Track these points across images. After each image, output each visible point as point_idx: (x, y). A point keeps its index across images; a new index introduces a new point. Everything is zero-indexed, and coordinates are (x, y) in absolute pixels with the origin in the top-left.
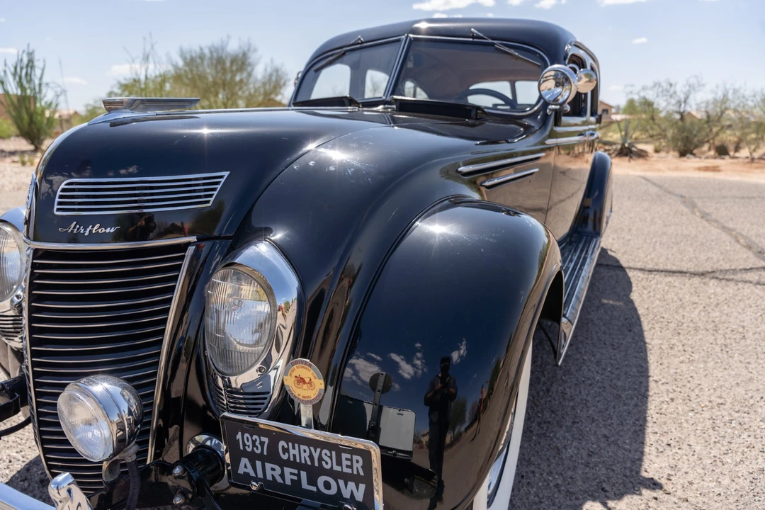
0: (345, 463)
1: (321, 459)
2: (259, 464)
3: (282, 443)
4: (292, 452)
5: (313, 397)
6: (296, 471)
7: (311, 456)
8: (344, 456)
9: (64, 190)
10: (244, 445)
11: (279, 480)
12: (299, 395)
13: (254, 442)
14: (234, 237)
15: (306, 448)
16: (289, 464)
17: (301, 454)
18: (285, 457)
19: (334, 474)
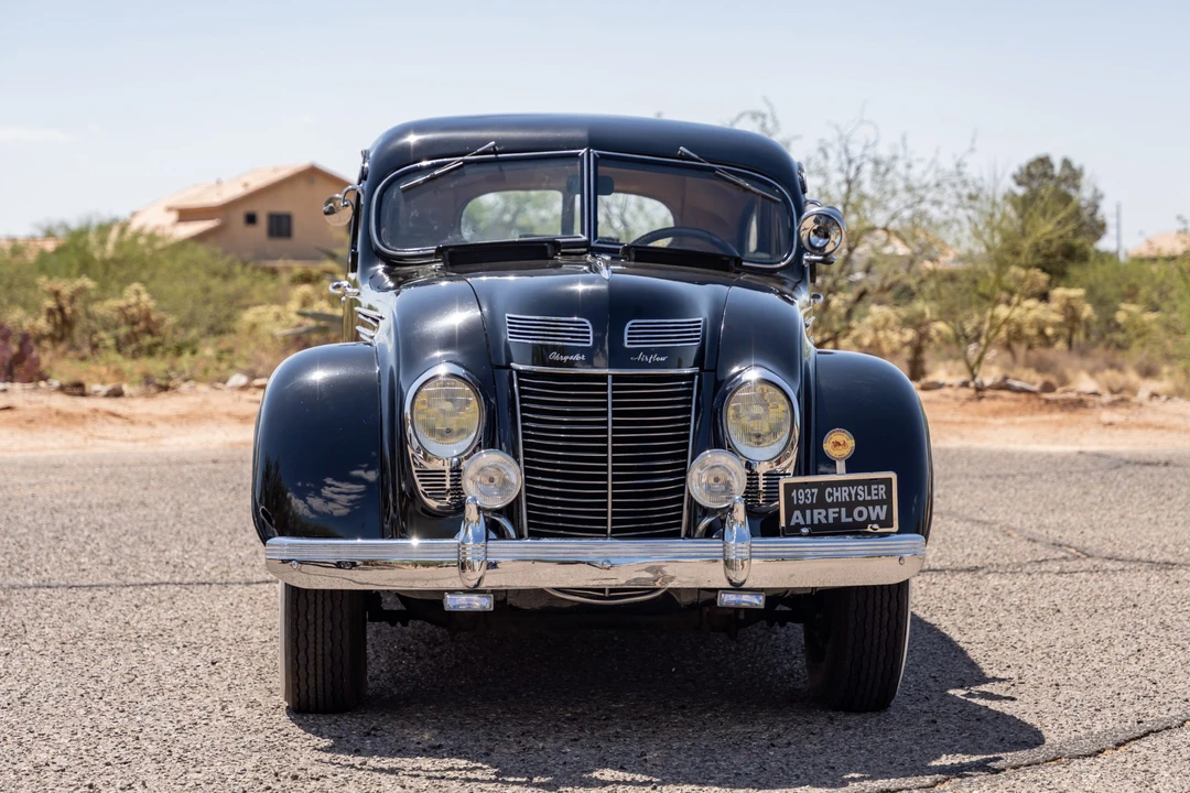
0: (874, 492)
1: (857, 494)
2: (808, 512)
3: (829, 489)
4: (835, 494)
5: (846, 454)
6: (837, 510)
7: (850, 495)
8: (873, 487)
9: (630, 329)
10: (798, 499)
11: (824, 521)
13: (806, 495)
14: (715, 370)
15: (846, 488)
16: (833, 505)
17: (842, 494)
18: (829, 500)
19: (866, 504)
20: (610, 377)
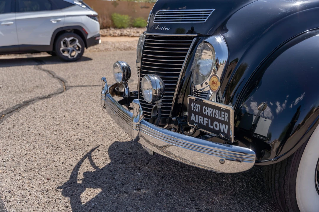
0: (223, 116)
1: (215, 114)
2: (197, 116)
3: (204, 107)
4: (207, 111)
5: (216, 89)
6: (207, 119)
7: (212, 113)
8: (223, 113)
9: (157, 14)
12: (212, 89)
13: (196, 107)
16: (206, 116)
17: (209, 112)
18: (205, 113)
19: (219, 121)
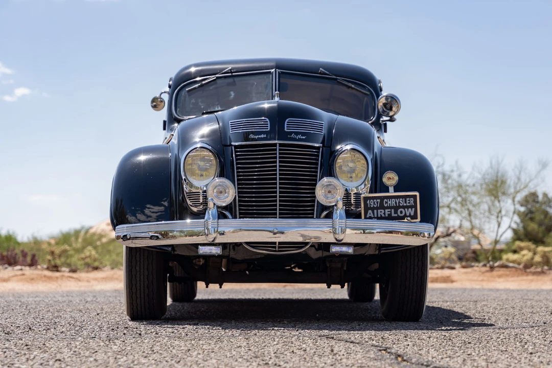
0: (408, 202)
1: (399, 202)
2: (375, 211)
3: (385, 200)
4: (389, 202)
6: (390, 210)
7: (396, 203)
8: (407, 199)
10: (370, 204)
11: (383, 214)
13: (374, 202)
14: (330, 147)
15: (394, 200)
16: (387, 208)
17: (392, 202)
18: (386, 205)
19: (404, 207)
20: (278, 145)
